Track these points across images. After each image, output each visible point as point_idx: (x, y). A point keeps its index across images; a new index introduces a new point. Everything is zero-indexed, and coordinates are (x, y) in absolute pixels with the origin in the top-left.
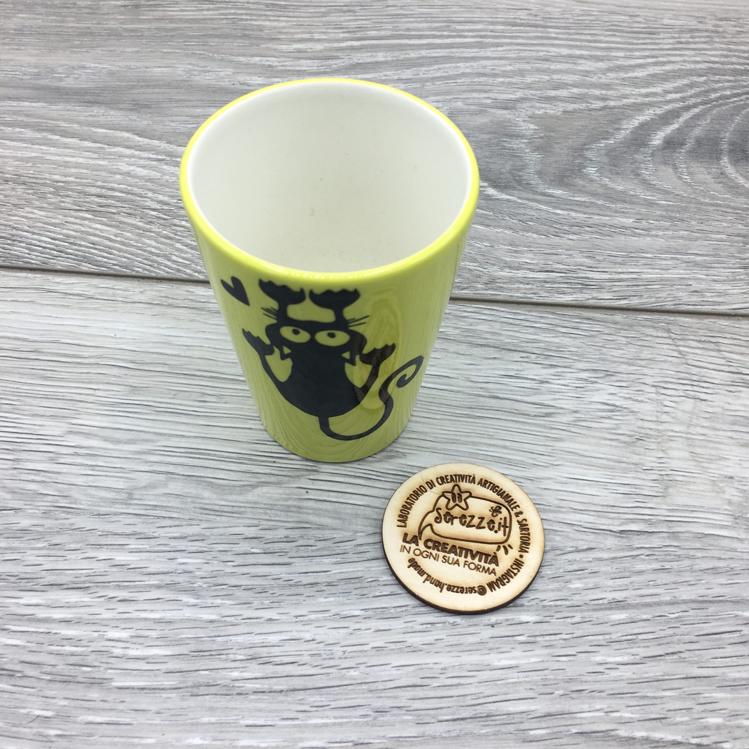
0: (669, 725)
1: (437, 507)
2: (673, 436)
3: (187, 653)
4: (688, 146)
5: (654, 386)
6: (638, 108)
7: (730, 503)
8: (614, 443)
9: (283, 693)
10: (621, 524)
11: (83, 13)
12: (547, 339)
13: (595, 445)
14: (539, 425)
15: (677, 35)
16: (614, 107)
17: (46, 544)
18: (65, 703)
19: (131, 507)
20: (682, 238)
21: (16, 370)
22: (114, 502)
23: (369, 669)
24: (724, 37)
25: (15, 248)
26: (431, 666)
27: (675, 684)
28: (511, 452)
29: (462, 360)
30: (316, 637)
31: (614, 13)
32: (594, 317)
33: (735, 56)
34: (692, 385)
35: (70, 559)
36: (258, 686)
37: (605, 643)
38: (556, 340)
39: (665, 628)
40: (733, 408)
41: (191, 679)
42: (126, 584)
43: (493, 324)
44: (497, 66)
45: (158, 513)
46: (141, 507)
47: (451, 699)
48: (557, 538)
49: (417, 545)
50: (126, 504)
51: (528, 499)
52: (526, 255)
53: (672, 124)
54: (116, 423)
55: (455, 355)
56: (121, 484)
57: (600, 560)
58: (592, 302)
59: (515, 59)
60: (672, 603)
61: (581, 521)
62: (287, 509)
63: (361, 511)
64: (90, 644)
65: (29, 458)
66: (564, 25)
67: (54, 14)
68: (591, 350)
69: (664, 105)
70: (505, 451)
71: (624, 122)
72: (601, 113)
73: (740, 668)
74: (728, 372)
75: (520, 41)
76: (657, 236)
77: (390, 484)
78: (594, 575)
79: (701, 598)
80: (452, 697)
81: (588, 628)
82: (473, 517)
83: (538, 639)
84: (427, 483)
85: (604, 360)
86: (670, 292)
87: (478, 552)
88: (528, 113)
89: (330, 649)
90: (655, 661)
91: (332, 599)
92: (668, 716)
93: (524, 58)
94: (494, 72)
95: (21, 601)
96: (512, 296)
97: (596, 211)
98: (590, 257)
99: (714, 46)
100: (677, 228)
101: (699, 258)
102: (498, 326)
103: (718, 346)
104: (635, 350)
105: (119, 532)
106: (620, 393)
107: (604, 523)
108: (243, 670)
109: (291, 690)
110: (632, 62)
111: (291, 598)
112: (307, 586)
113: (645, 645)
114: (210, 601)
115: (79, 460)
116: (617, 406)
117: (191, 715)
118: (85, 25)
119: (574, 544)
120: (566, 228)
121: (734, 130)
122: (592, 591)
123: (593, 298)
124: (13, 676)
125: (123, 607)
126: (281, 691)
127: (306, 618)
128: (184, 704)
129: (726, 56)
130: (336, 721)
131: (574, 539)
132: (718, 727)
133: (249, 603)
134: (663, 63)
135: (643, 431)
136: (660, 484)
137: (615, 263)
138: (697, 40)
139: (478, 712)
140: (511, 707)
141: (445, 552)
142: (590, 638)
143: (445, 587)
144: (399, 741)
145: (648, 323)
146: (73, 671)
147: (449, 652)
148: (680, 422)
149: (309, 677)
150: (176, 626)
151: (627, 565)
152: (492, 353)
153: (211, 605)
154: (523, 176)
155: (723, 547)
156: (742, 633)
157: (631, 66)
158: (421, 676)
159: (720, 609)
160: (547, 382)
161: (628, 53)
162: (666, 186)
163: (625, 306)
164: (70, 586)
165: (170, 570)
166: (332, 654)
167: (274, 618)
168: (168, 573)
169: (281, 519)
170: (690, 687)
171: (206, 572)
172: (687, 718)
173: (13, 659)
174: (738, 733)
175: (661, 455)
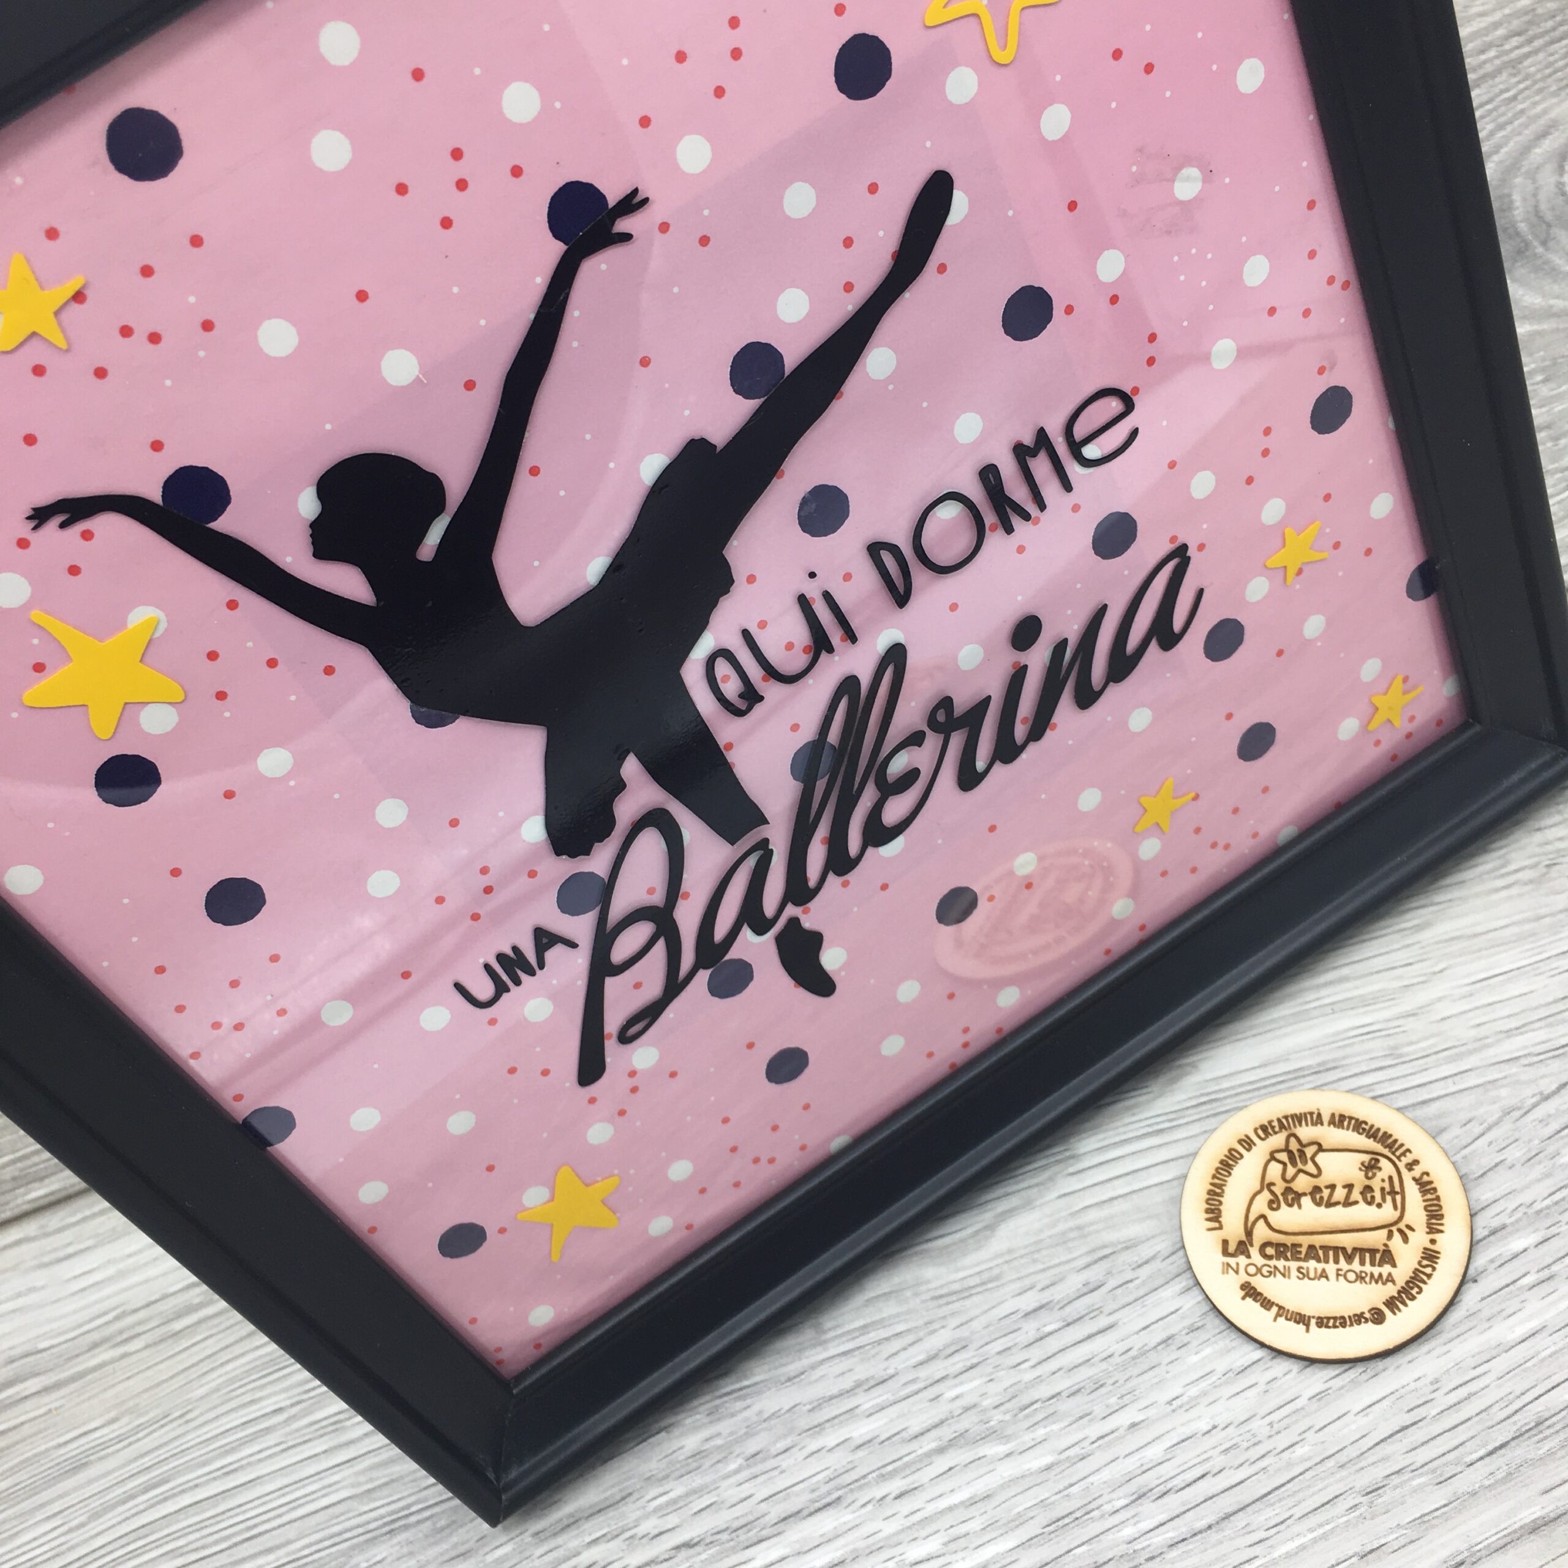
3: (1039, 1531)
9: (1214, 1529)
19: (829, 1344)
22: (800, 1349)
23: (1324, 1433)
26: (1413, 1386)
30: (1218, 1420)
35: (787, 1468)
36: (1171, 1534)
42: (890, 1468)
45: (873, 1336)
46: (844, 1338)
47: (1470, 1423)
50: (820, 1344)
62: (1062, 1240)
80: (1469, 1419)
83: (1554, 1268)
89: (1248, 1428)
91: (1207, 1352)
105: (834, 1391)
108: (1136, 1519)
109: (1224, 1519)
111: (1146, 1377)
112: (1159, 1348)
114: (1028, 1438)
125: (905, 1506)
126: (1210, 1527)
127: (1185, 1399)
130: (1315, 1534)
133: (1088, 1415)
139: (1520, 1424)
144: (1424, 1522)
147: (1429, 1352)
149: (1239, 1488)
150: (1000, 1498)
153: (1033, 1443)
158: (1406, 1409)
164: (809, 1509)
165: (942, 1417)
166: (1254, 1436)
167: (1137, 1420)
168: (942, 1422)
169: (1063, 1259)
171: (996, 1395)
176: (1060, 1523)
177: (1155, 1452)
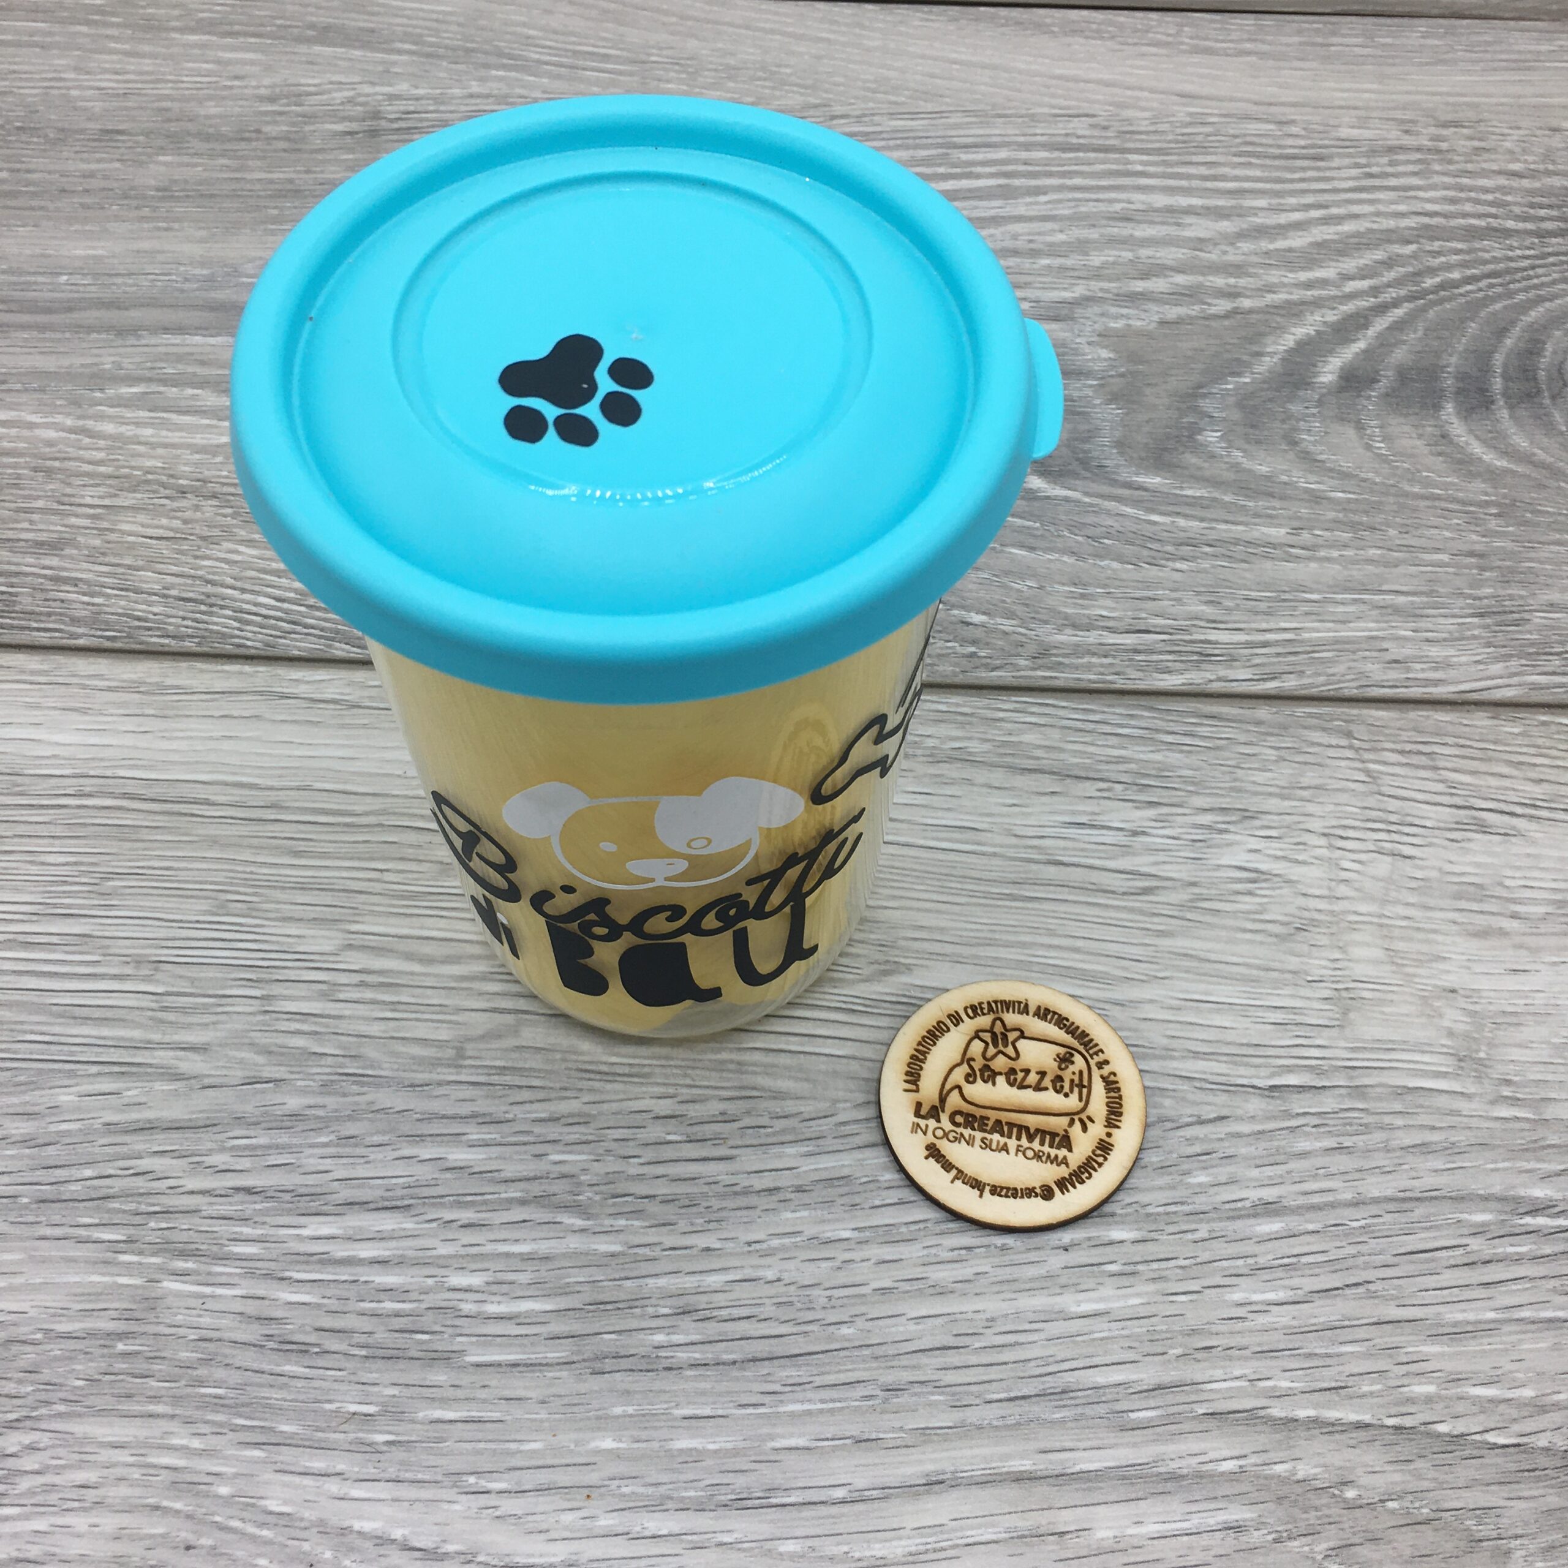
0: (1352, 1397)
1: (968, 1056)
2: (1356, 922)
3: (579, 1306)
4: (1383, 384)
5: (1324, 835)
6: (1294, 310)
7: (1451, 1033)
8: (1258, 937)
9: (737, 1366)
10: (1273, 1075)
11: (275, 151)
12: (1142, 756)
13: (1226, 942)
14: (1132, 910)
15: (1363, 161)
16: (1251, 311)
17: (332, 1137)
18: (394, 1391)
19: (464, 1071)
20: (1373, 561)
21: (246, 842)
22: (434, 1063)
23: (870, 1323)
24: (1450, 162)
25: (215, 619)
26: (970, 1316)
27: (1361, 1333)
28: (1086, 957)
29: (997, 798)
30: (785, 1276)
31: (1248, 118)
32: (1222, 714)
33: (1469, 200)
34: (1389, 831)
35: (374, 1161)
36: (697, 1355)
37: (1246, 1271)
38: (1158, 757)
39: (1344, 1244)
40: (1457, 869)
41: (590, 1348)
42: (469, 1198)
43: (1048, 730)
44: (1039, 234)
45: (508, 1079)
46: (480, 1071)
47: (1004, 1366)
48: (1167, 1102)
49: (938, 1121)
50: (456, 1067)
51: (1117, 1039)
52: (1101, 602)
53: (1354, 341)
54: (422, 928)
55: (985, 790)
56: (444, 1034)
57: (1238, 1135)
58: (1217, 687)
59: (1069, 218)
60: (1356, 1204)
61: (1204, 1073)
62: (720, 1067)
63: (842, 1066)
64: (422, 1297)
65: (286, 992)
66: (1157, 145)
67: (223, 154)
68: (1217, 774)
69: (1341, 304)
70: (1077, 956)
71: (1269, 340)
72: (1226, 323)
73: (1463, 1305)
75: (1077, 181)
76: (1328, 559)
77: (887, 1019)
78: (1229, 1161)
79: (1401, 1195)
80: (1006, 1363)
81: (1221, 1249)
82: (1027, 1071)
83: (1140, 1267)
84: (949, 1016)
85: (1239, 790)
86: (1352, 664)
87: (1037, 1130)
88: (1097, 326)
89: (807, 1293)
90: (1327, 1297)
91: (805, 1213)
92: (1350, 1383)
93: (1086, 216)
94: (1032, 246)
95: (305, 1232)
96: (1079, 679)
97: (1221, 514)
98: (1212, 602)
99: (1431, 181)
100: (1363, 543)
101: (1401, 599)
102: (1056, 734)
103: (1433, 760)
104: (1290, 771)
105: (450, 1111)
106: (1267, 848)
107: (1243, 1075)
108: (670, 1330)
109: (750, 1361)
110: (1283, 219)
111: (739, 1213)
112: (762, 1194)
113: (1309, 1272)
114: (607, 1223)
115: (369, 995)
116: (1262, 872)
117: (595, 1404)
118: (281, 176)
119: (1195, 1111)
120: (1169, 548)
121: (1466, 350)
122: (1225, 1187)
123: (1219, 679)
124: (306, 1351)
125: (468, 1237)
126: (734, 1363)
127: (764, 1246)
128: (583, 1387)
129: (1453, 201)
130: (824, 1406)
131: (1195, 1103)
132: (1429, 1400)
133: (670, 1224)
134: (1339, 219)
135: (1306, 914)
136: (1335, 1005)
137: (1257, 613)
138: (1401, 169)
139: (1047, 1385)
140: (1100, 1377)
141: (985, 1131)
142: (1225, 1263)
143: (987, 1189)
144: (924, 1435)
145: (1315, 721)
146: (401, 1340)
147: (997, 1293)
148: (1370, 898)
149: (776, 1340)
150: (557, 1264)
151: (1283, 1143)
152: (1048, 783)
153: (609, 1229)
154: (1089, 451)
155: (1437, 1108)
156: (1469, 1249)
157: (1280, 227)
158: (956, 1332)
159: (1432, 1210)
160: (1144, 833)
161: (1275, 201)
162: (1346, 465)
163: (1273, 692)
164: (380, 1205)
165: (537, 1174)
166: (811, 1301)
167: (714, 1246)
168: (535, 1178)
169: (712, 1083)
170: (1385, 1337)
171: (597, 1175)
172: (1379, 1387)
173: (303, 1325)
174: (1460, 1408)
175: (1337, 956)
176: (603, 1307)
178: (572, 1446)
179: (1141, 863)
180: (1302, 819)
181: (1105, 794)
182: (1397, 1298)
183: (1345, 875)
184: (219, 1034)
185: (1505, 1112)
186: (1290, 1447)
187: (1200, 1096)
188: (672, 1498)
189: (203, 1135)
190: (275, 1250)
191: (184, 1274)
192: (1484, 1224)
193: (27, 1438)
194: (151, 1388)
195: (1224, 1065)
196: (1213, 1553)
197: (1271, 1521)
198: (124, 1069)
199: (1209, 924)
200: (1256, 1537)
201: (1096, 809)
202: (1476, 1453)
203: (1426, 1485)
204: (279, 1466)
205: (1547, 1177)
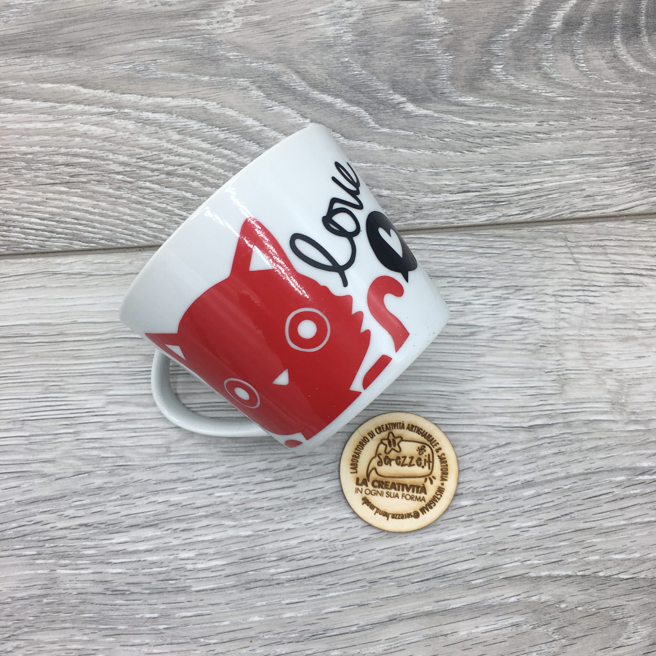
0: (564, 565)
2: (568, 340)
3: (237, 561)
4: (585, 26)
5: (554, 295)
7: (609, 392)
8: (524, 353)
9: (307, 579)
10: (530, 421)
12: (467, 262)
13: (509, 357)
14: (465, 344)
17: (118, 496)
18: (164, 606)
19: (171, 458)
20: (577, 138)
22: (158, 456)
23: (361, 554)
26: (403, 546)
27: (568, 536)
28: (445, 371)
32: (504, 234)
34: (583, 290)
35: (138, 505)
36: (289, 577)
37: (520, 514)
38: (475, 261)
39: (561, 497)
40: (615, 307)
42: (182, 518)
45: (191, 460)
46: (178, 457)
48: (484, 439)
50: (168, 456)
56: (159, 441)
57: (516, 451)
58: (502, 220)
60: (566, 478)
61: (500, 423)
64: (169, 564)
65: (84, 429)
68: (503, 268)
70: (442, 371)
73: (612, 519)
74: (612, 274)
76: (556, 139)
78: (511, 464)
79: (586, 471)
80: (419, 566)
81: (508, 505)
83: (474, 517)
85: (514, 276)
86: (567, 200)
89: (334, 544)
90: (553, 522)
91: (329, 508)
92: (563, 559)
95: (114, 541)
96: (436, 222)
97: (503, 117)
98: (499, 170)
100: (573, 127)
102: (427, 254)
103: (605, 249)
104: (538, 263)
105: (168, 478)
106: (527, 305)
107: (517, 422)
108: (277, 567)
109: (311, 577)
111: (300, 511)
112: (310, 501)
113: (547, 511)
114: (244, 522)
115: (122, 426)
116: (525, 319)
117: (249, 602)
119: (496, 441)
120: (478, 141)
122: (510, 476)
123: (503, 216)
124: (124, 594)
125: (185, 535)
127: (313, 525)
128: (243, 596)
130: (345, 592)
131: (496, 438)
132: (596, 562)
133: (271, 520)
136: (558, 383)
137: (521, 175)
139: (437, 573)
140: (459, 567)
142: (510, 511)
144: (388, 600)
145: (549, 234)
146: (162, 585)
148: (573, 327)
149: (322, 566)
150: (225, 543)
151: (535, 453)
153: (245, 525)
154: (436, 84)
155: (603, 429)
156: (614, 493)
158: (397, 555)
159: (599, 477)
160: (470, 304)
163: (529, 220)
164: (144, 525)
165: (211, 503)
166: (335, 547)
167: (291, 527)
170: (578, 537)
171: (237, 500)
172: (575, 559)
173: (120, 583)
174: (609, 564)
175: (559, 358)
176: (247, 560)
177: (293, 542)
178: (242, 622)
179: (469, 319)
180: (543, 288)
181: (451, 285)
182: (584, 519)
183: (563, 316)
184: (58, 453)
185: (632, 427)
186: (538, 589)
187: (498, 434)
188: (285, 638)
189: (61, 502)
190: (103, 551)
191: (65, 566)
192: (622, 482)
193: (15, 644)
194: (62, 617)
195: (508, 418)
196: (507, 636)
197: (531, 620)
198: (19, 474)
199: (500, 348)
200: (525, 628)
201: (447, 293)
202: (615, 583)
203: (594, 599)
204: (121, 644)
205: (649, 456)
